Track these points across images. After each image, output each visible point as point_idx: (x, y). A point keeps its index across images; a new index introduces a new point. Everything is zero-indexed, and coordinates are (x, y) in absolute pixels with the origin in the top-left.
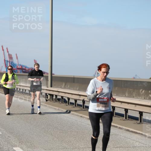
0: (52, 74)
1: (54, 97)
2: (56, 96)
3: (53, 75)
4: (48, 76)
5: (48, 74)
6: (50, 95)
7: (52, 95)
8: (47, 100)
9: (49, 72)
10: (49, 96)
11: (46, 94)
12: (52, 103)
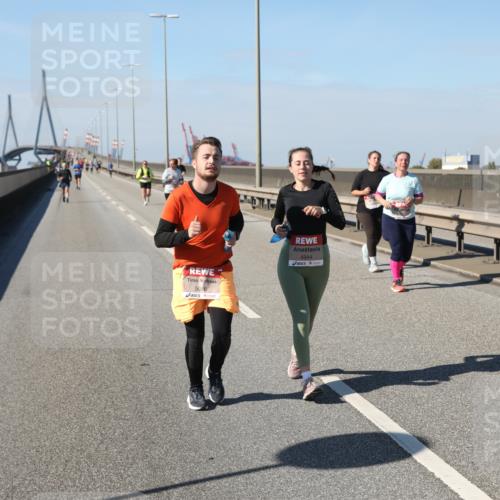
0: (261, 165)
1: (266, 202)
2: (269, 200)
3: (263, 168)
4: (254, 170)
5: (254, 165)
6: (260, 199)
7: (262, 200)
8: (254, 208)
9: (256, 162)
10: (257, 201)
11: (252, 198)
12: (262, 211)
